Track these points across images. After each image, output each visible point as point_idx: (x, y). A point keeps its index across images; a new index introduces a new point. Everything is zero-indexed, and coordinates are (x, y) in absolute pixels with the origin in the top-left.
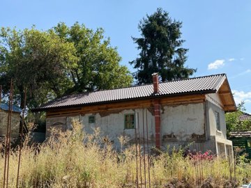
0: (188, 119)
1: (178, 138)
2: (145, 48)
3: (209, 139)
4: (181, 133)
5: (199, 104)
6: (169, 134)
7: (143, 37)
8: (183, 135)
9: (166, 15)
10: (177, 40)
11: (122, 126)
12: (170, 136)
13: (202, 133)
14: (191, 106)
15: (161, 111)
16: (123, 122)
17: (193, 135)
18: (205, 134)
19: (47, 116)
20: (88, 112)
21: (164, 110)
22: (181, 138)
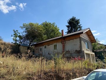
0: (74, 45)
1: (71, 52)
2: (69, 28)
3: (82, 52)
4: (72, 50)
5: (78, 39)
6: (68, 50)
7: (68, 25)
8: (72, 51)
9: (75, 18)
10: (79, 24)
11: (53, 49)
12: (68, 51)
13: (79, 50)
14: (75, 40)
15: (65, 43)
16: (54, 47)
17: (76, 51)
18: (80, 50)
19: (35, 47)
20: (44, 45)
21: (66, 42)
22: (72, 52)
